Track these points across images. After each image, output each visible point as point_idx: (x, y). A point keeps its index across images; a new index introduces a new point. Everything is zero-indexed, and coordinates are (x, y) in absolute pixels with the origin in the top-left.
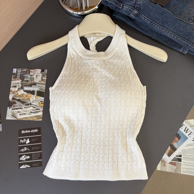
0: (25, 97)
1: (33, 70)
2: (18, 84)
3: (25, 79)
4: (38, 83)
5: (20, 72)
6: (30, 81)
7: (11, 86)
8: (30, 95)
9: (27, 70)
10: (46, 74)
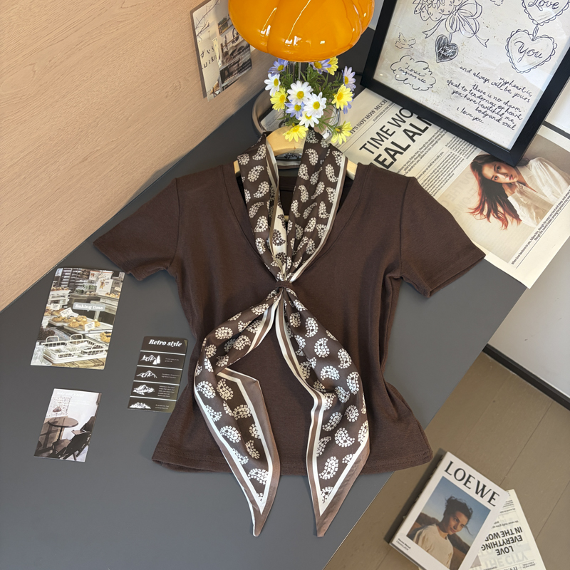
0: (74, 322)
1: (95, 273)
2: (64, 296)
3: (78, 288)
4: (104, 298)
5: (69, 274)
6: (88, 293)
7: (47, 301)
8: (85, 319)
9: (83, 272)
10: (122, 281)
